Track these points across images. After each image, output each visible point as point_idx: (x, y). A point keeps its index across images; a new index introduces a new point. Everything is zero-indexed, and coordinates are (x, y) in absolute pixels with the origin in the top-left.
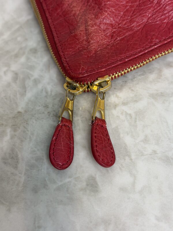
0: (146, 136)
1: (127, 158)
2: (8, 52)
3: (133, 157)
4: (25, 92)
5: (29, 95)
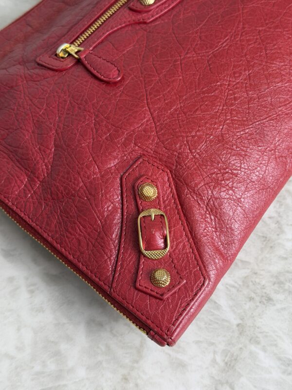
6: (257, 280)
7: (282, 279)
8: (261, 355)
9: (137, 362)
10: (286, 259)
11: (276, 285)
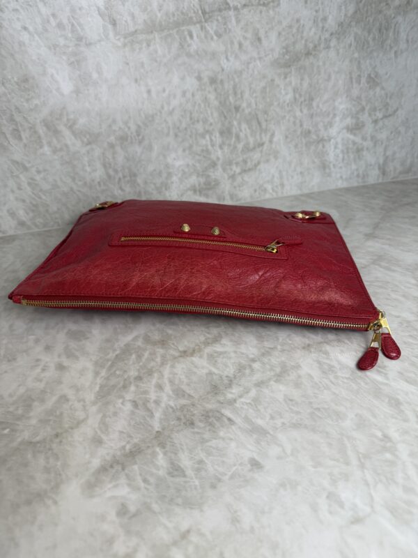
0: (271, 415)
1: (267, 435)
2: (114, 386)
3: (272, 433)
4: (152, 413)
5: (158, 415)
6: (192, 409)
7: (210, 414)
8: (161, 456)
9: (72, 428)
10: (222, 403)
11: (204, 417)
